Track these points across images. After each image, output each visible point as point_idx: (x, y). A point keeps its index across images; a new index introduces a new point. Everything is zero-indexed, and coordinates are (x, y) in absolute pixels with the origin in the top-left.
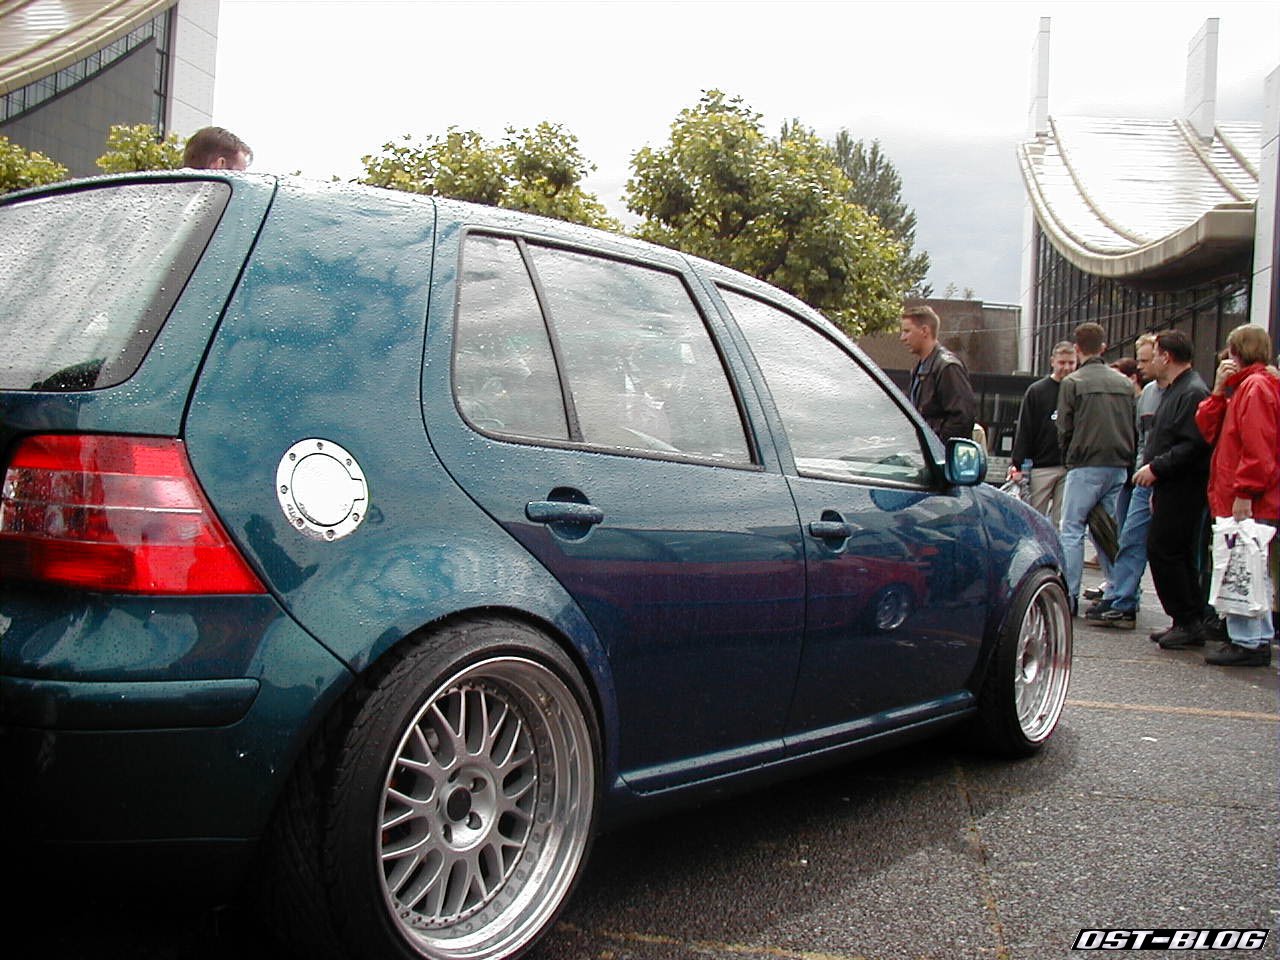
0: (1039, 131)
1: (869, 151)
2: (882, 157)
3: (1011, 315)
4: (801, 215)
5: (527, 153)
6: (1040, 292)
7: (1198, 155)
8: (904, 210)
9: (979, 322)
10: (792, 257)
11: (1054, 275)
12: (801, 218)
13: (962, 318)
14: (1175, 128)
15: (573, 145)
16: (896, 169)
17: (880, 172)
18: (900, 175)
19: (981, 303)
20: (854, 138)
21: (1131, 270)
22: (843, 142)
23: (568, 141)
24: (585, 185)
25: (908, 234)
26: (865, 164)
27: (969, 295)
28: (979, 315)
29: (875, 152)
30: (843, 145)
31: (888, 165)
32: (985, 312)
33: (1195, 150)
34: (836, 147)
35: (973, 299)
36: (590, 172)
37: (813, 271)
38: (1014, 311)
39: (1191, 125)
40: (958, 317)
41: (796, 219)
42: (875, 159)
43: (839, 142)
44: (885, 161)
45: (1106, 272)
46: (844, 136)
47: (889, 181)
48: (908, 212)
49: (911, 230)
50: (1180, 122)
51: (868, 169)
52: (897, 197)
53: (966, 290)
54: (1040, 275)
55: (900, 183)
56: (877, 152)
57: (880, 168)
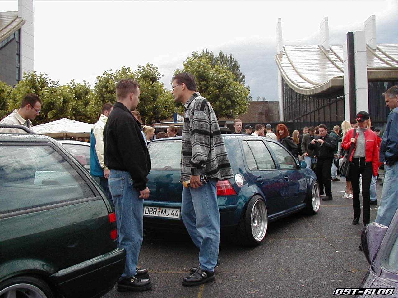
0: (281, 51)
1: (229, 58)
2: (233, 59)
3: (276, 104)
4: (223, 86)
5: (144, 73)
6: (284, 97)
7: (326, 55)
8: (241, 74)
9: (267, 107)
10: (221, 98)
11: (288, 92)
12: (223, 87)
13: (262, 106)
14: (318, 48)
15: (156, 70)
16: (238, 62)
17: (233, 63)
18: (239, 64)
19: (268, 101)
20: (224, 53)
21: (312, 93)
22: (221, 55)
23: (155, 69)
24: (160, 81)
25: (243, 81)
26: (229, 61)
27: (264, 99)
28: (267, 105)
29: (231, 58)
30: (221, 56)
31: (235, 61)
32: (269, 104)
33: (325, 54)
34: (219, 57)
35: (265, 100)
36: (162, 77)
37: (227, 102)
38: (277, 103)
39: (323, 47)
40: (261, 106)
41: (221, 88)
42: (231, 59)
43: (220, 55)
44: (234, 60)
45: (305, 94)
46: (221, 53)
47: (236, 66)
48: (242, 75)
49: (244, 80)
50: (320, 46)
51: (230, 63)
52: (239, 70)
53: (263, 98)
54: (284, 93)
55: (239, 66)
56: (232, 58)
57: (233, 62)
